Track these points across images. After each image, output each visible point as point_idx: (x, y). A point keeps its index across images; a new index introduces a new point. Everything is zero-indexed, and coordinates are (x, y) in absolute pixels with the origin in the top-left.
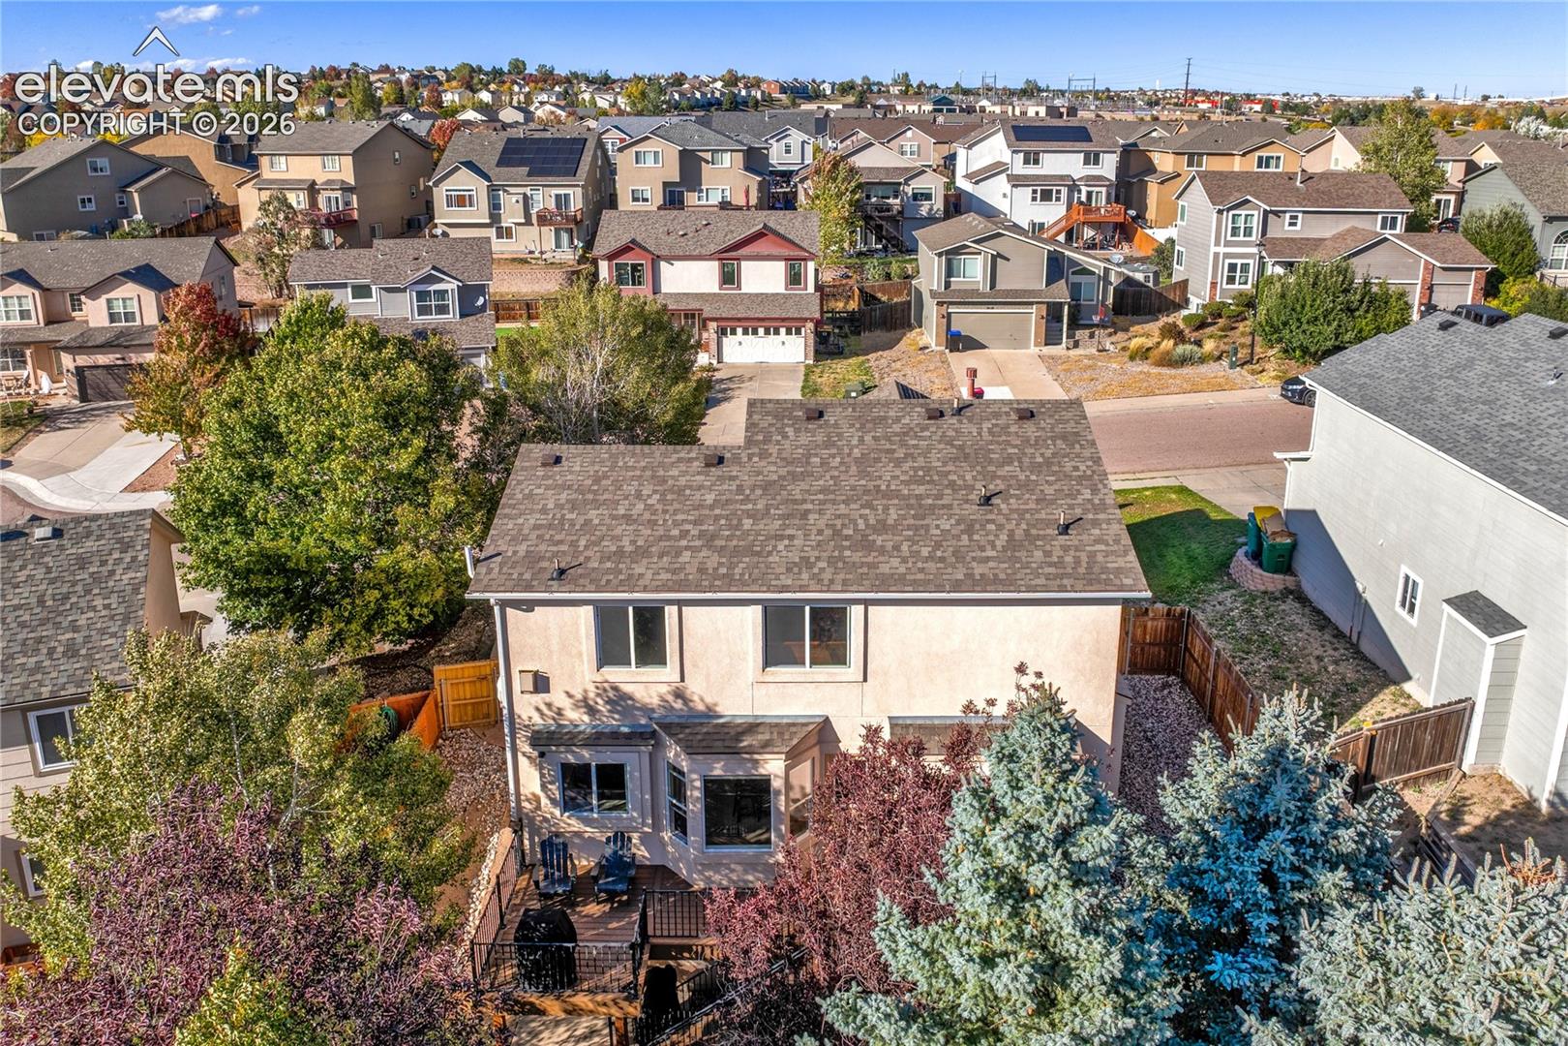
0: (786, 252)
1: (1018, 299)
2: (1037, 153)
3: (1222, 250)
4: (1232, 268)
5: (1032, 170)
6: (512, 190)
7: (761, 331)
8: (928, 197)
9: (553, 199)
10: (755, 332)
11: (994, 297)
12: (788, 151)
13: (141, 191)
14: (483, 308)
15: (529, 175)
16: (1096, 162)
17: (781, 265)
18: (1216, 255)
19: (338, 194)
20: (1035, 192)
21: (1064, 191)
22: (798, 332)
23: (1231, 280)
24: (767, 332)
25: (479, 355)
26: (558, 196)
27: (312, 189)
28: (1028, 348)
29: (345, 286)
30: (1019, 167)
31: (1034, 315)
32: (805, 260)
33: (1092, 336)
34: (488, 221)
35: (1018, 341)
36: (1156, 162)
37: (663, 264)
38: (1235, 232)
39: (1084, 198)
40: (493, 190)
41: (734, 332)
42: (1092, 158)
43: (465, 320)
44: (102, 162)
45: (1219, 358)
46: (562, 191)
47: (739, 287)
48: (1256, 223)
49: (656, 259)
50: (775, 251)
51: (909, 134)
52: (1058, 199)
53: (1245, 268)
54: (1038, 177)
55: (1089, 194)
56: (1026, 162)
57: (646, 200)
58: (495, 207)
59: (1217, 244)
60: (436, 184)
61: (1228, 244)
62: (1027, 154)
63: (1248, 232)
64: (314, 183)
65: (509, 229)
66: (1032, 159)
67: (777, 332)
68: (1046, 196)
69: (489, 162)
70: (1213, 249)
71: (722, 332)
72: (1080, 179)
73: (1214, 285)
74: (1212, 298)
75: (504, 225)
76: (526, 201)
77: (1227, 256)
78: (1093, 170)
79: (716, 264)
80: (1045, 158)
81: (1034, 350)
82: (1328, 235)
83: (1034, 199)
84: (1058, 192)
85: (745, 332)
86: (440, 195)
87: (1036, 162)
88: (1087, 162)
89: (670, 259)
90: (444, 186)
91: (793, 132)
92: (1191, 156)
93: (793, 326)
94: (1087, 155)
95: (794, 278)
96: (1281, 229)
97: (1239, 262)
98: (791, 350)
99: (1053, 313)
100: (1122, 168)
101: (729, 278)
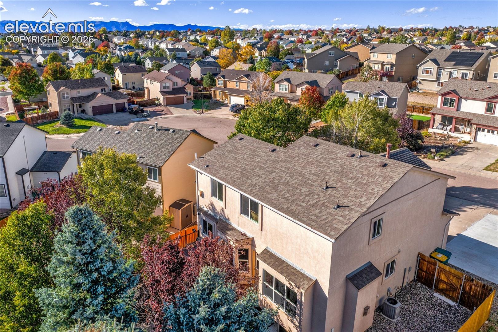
6: (446, 70)
7: (496, 132)
9: (461, 75)
10: (493, 132)
13: (340, 61)
14: (395, 106)
15: (454, 65)
19: (389, 66)
26: (463, 74)
27: (383, 64)
29: (357, 93)
34: (435, 80)
37: (463, 100)
40: (439, 69)
41: (483, 131)
44: (333, 52)
46: (465, 72)
47: (493, 113)
49: (460, 98)
58: (439, 75)
60: (420, 66)
64: (384, 62)
65: (442, 84)
69: (441, 60)
71: (478, 130)
75: (441, 82)
76: (451, 73)
79: (485, 103)
85: (489, 132)
86: (421, 69)
89: (466, 99)
90: (423, 67)
101: (490, 109)
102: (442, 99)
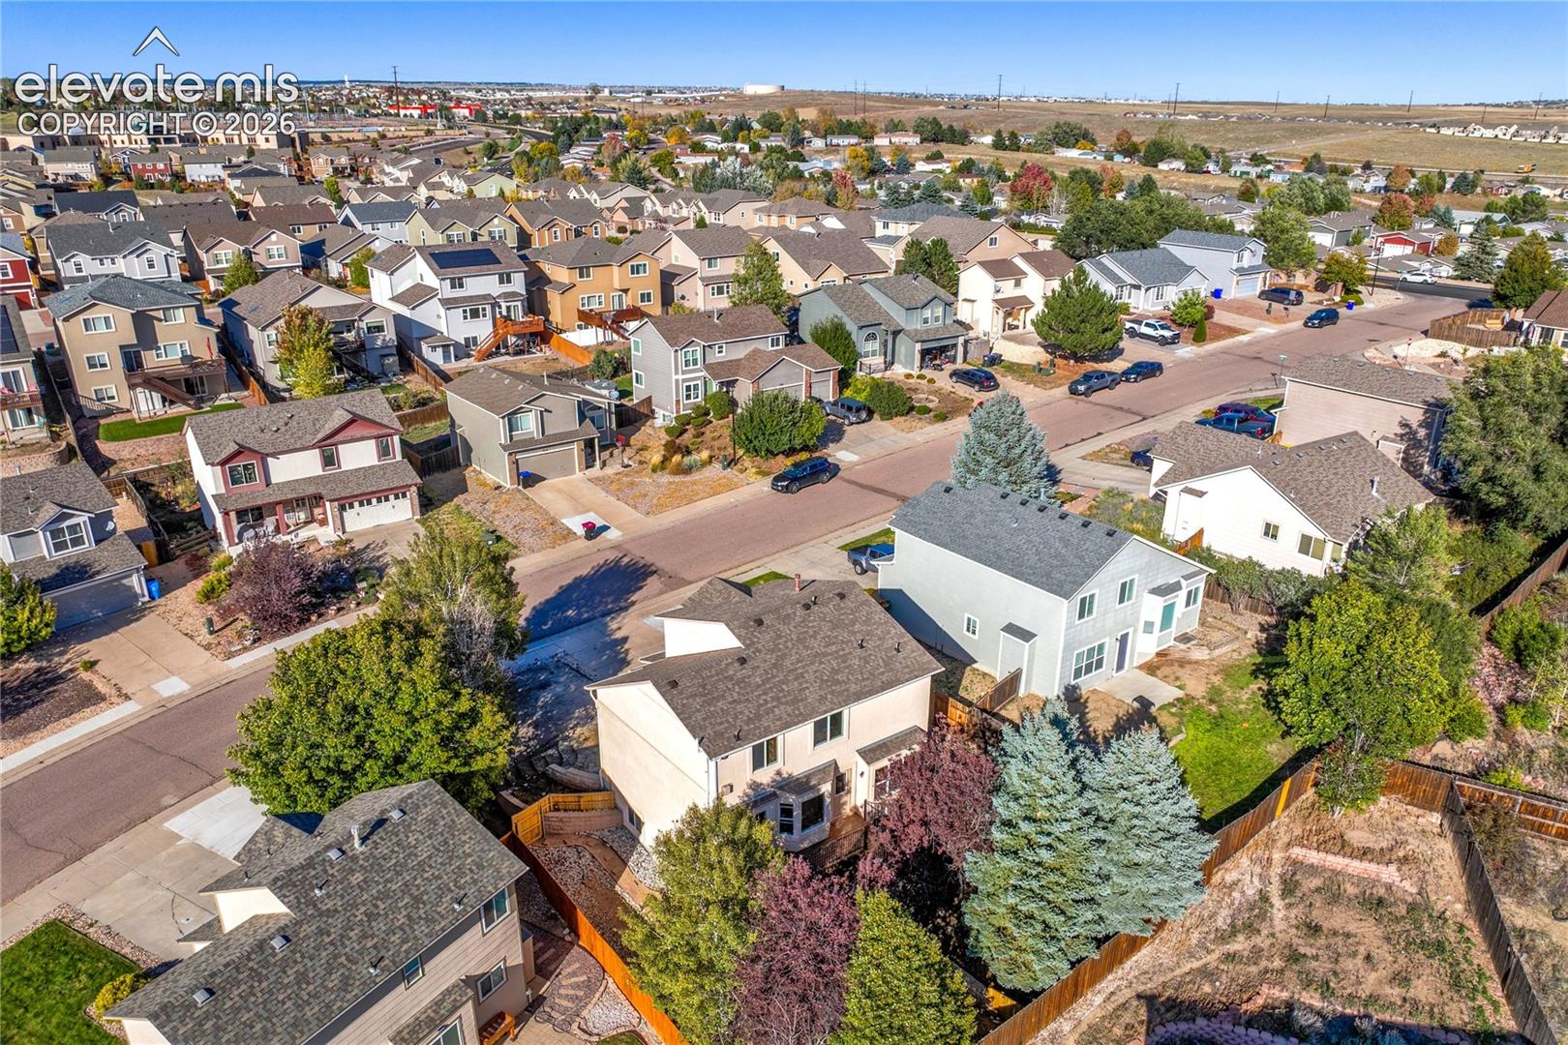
0: (376, 432)
1: (564, 439)
2: (460, 279)
3: (681, 377)
4: (688, 388)
5: (458, 293)
7: (374, 501)
8: (380, 329)
10: (369, 502)
11: (548, 441)
12: (151, 266)
14: (113, 531)
16: (509, 281)
17: (372, 443)
18: (677, 381)
20: (465, 311)
21: (488, 308)
22: (404, 495)
23: (688, 397)
24: (379, 500)
25: (130, 576)
28: (571, 471)
30: (448, 292)
31: (576, 450)
32: (391, 435)
33: (611, 455)
35: (568, 471)
36: (547, 272)
37: (269, 459)
38: (687, 363)
39: (504, 313)
41: (351, 506)
42: (505, 279)
43: (102, 545)
45: (710, 462)
47: (339, 467)
48: (699, 356)
49: (263, 458)
50: (366, 432)
51: (274, 238)
52: (484, 315)
53: (696, 387)
54: (465, 299)
55: (508, 308)
56: (453, 287)
57: (103, 365)
59: (677, 373)
61: (684, 373)
62: (452, 280)
63: (695, 362)
66: (457, 283)
67: (387, 499)
68: (475, 314)
70: (674, 377)
71: (342, 508)
72: (499, 296)
73: (678, 402)
74: (678, 411)
77: (684, 381)
78: (507, 288)
79: (317, 451)
80: (467, 281)
81: (578, 474)
82: (742, 356)
83: (465, 318)
84: (484, 309)
85: (361, 504)
87: (461, 286)
88: (501, 282)
89: (274, 455)
91: (152, 245)
92: (581, 269)
93: (400, 492)
94: (501, 276)
95: (384, 451)
96: (716, 357)
97: (692, 383)
98: (400, 512)
99: (589, 444)
100: (529, 284)
101: (329, 460)
102: (223, 472)
